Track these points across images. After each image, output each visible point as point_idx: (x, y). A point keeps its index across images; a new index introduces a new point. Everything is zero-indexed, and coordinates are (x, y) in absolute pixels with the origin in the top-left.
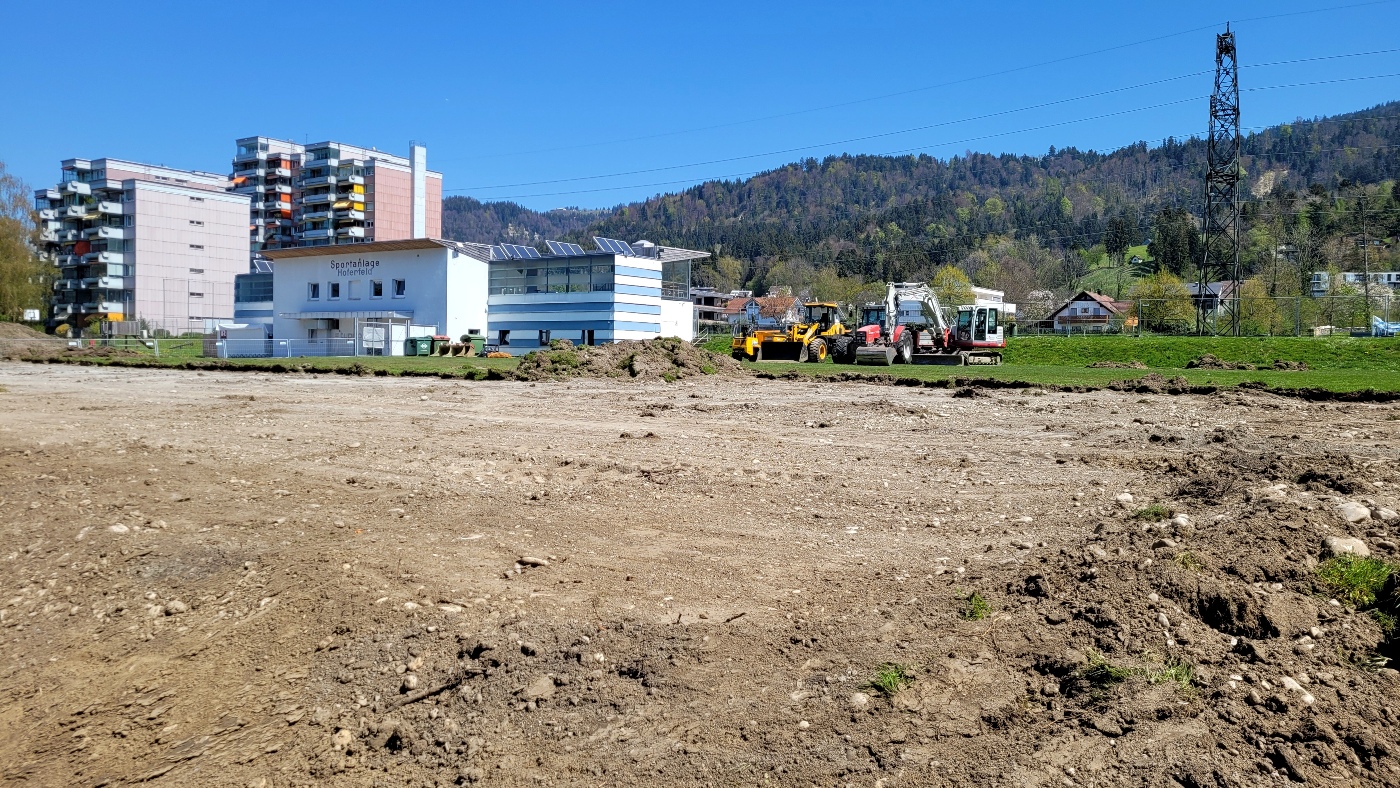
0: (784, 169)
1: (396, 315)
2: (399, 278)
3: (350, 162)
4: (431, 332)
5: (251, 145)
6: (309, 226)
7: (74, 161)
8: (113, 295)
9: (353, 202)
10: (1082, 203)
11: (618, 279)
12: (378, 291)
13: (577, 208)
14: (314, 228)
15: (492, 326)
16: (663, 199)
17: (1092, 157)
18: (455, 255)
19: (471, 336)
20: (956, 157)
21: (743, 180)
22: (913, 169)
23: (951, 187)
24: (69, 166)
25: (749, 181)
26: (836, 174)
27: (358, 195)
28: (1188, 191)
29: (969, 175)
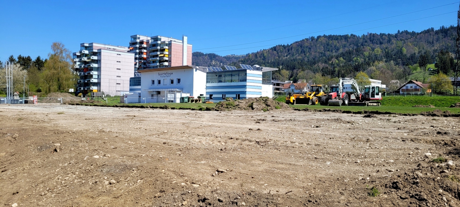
0: (303, 40)
1: (178, 90)
2: (179, 78)
3: (164, 42)
4: (188, 95)
5: (135, 37)
6: (152, 62)
7: (84, 44)
8: (95, 84)
9: (165, 54)
10: (410, 49)
11: (248, 78)
12: (172, 82)
13: (234, 55)
14: (153, 63)
15: (207, 93)
16: (263, 51)
17: (413, 33)
18: (196, 71)
19: (201, 96)
20: (364, 35)
21: (289, 44)
22: (348, 39)
23: (362, 45)
24: (82, 45)
25: (291, 44)
26: (321, 42)
27: (166, 52)
28: (450, 45)
29: (368, 41)
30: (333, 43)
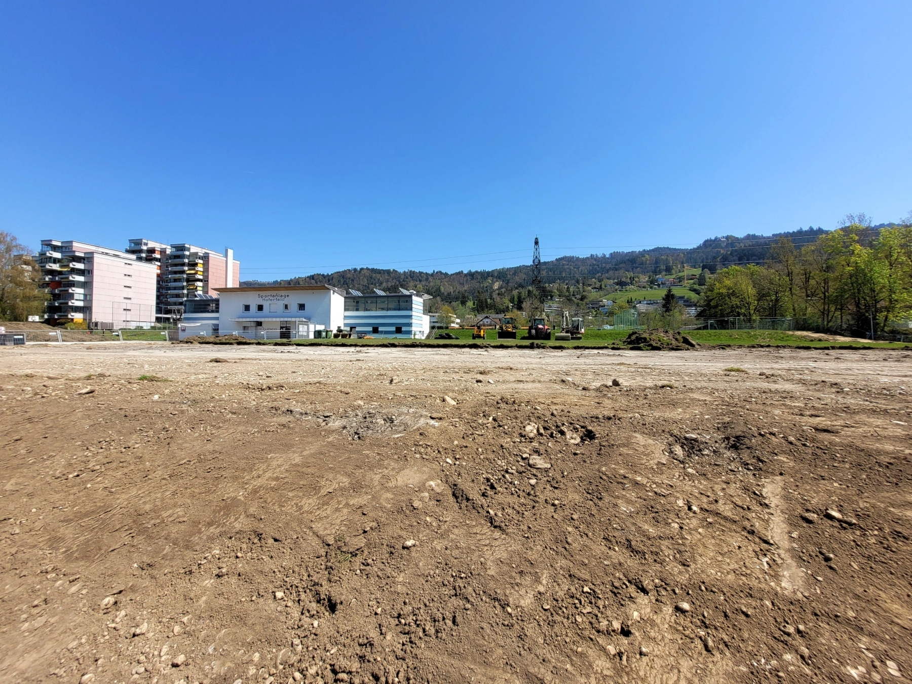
0: (345, 271)
2: (301, 303)
3: (196, 254)
5: (138, 243)
6: (172, 280)
7: (51, 241)
8: (77, 309)
9: (198, 271)
10: (446, 289)
11: (413, 306)
12: (287, 308)
14: (175, 282)
15: (346, 325)
17: (446, 274)
18: (333, 294)
23: (404, 281)
24: (47, 244)
26: (364, 274)
27: (200, 268)
28: (476, 287)
29: (409, 277)
30: (376, 277)
